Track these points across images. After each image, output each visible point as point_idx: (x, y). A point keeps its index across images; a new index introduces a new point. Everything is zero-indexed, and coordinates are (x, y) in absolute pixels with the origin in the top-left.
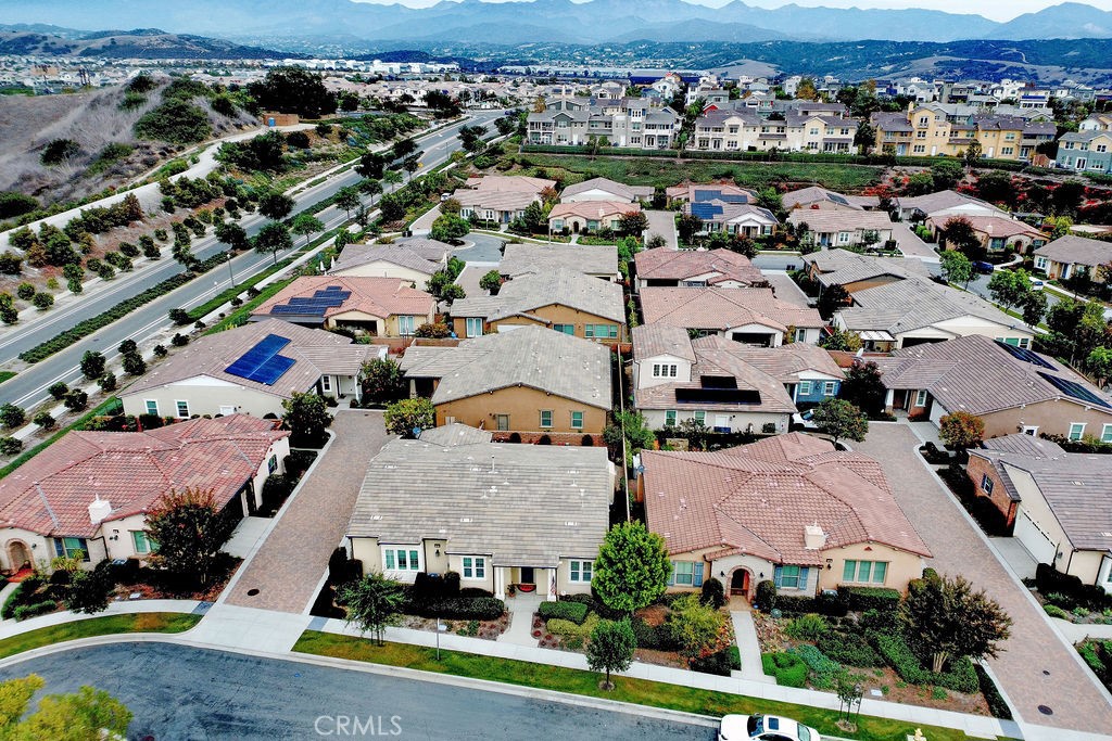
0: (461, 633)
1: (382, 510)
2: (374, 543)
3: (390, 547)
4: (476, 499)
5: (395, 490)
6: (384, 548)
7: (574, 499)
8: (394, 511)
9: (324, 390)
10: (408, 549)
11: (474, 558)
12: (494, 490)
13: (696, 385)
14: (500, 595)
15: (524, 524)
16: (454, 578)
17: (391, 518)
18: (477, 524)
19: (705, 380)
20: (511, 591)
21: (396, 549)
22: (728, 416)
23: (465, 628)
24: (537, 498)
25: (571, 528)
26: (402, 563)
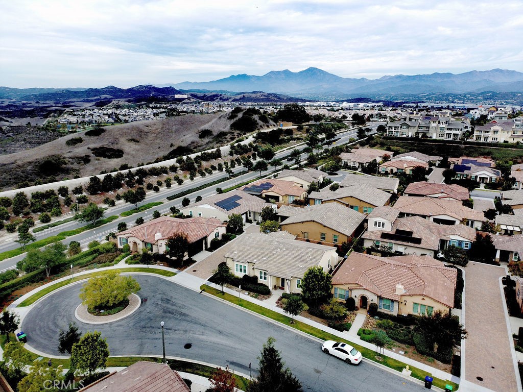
0: (252, 296)
1: (239, 250)
2: (231, 260)
3: (237, 263)
4: (271, 253)
5: (246, 245)
6: (235, 263)
7: (307, 258)
8: (242, 251)
9: (249, 217)
10: (243, 265)
11: (263, 272)
12: (279, 251)
13: (393, 232)
14: (271, 288)
15: (285, 264)
16: (255, 278)
17: (240, 254)
18: (268, 260)
19: (398, 231)
20: (275, 287)
21: (239, 264)
22: (404, 247)
23: (254, 295)
24: (293, 256)
25: (300, 268)
26: (241, 270)
